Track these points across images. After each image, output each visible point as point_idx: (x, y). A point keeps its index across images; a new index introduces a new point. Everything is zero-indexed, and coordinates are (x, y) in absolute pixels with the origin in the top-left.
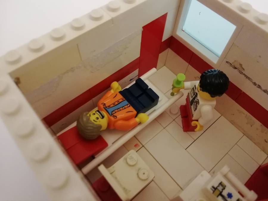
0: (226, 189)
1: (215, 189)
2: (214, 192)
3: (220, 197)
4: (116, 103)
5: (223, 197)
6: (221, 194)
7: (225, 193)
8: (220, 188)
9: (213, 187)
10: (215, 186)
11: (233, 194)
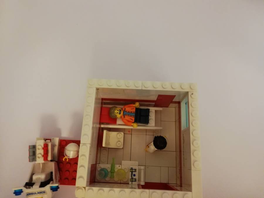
0: (135, 172)
1: (132, 169)
2: (131, 169)
3: (131, 173)
4: (130, 112)
5: (132, 173)
6: (132, 172)
7: (134, 173)
8: (134, 170)
9: (132, 168)
10: (133, 168)
11: (136, 176)
